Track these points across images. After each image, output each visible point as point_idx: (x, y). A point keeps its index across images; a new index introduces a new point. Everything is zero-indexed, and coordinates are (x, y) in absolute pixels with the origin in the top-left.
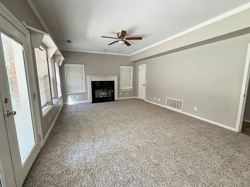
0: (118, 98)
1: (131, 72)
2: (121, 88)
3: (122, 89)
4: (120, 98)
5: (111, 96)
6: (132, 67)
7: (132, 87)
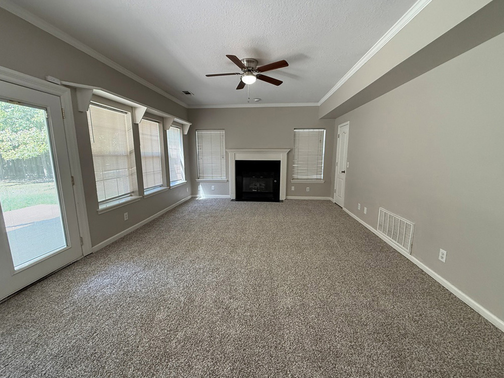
0: (287, 195)
1: (321, 141)
2: (295, 176)
3: (298, 179)
4: (289, 197)
5: (272, 191)
6: (325, 131)
7: (322, 175)
